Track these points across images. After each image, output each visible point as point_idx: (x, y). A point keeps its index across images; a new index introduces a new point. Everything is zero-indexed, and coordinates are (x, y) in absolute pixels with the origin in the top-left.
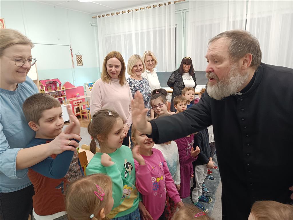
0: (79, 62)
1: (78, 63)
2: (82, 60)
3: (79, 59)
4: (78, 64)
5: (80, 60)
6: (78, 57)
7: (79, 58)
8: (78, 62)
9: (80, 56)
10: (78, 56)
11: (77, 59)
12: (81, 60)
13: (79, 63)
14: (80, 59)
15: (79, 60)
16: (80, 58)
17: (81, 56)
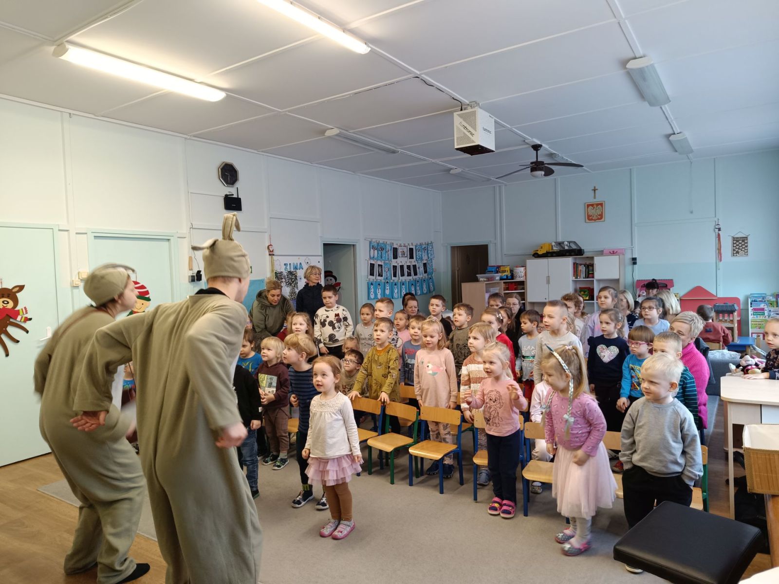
0: (737, 250)
1: (735, 252)
2: (747, 246)
3: (738, 243)
5: (740, 245)
6: (737, 241)
7: (740, 242)
8: (734, 250)
9: (743, 238)
10: (738, 238)
11: (734, 243)
12: (744, 246)
13: (738, 252)
14: (743, 243)
15: (737, 245)
16: (743, 241)
17: (747, 238)
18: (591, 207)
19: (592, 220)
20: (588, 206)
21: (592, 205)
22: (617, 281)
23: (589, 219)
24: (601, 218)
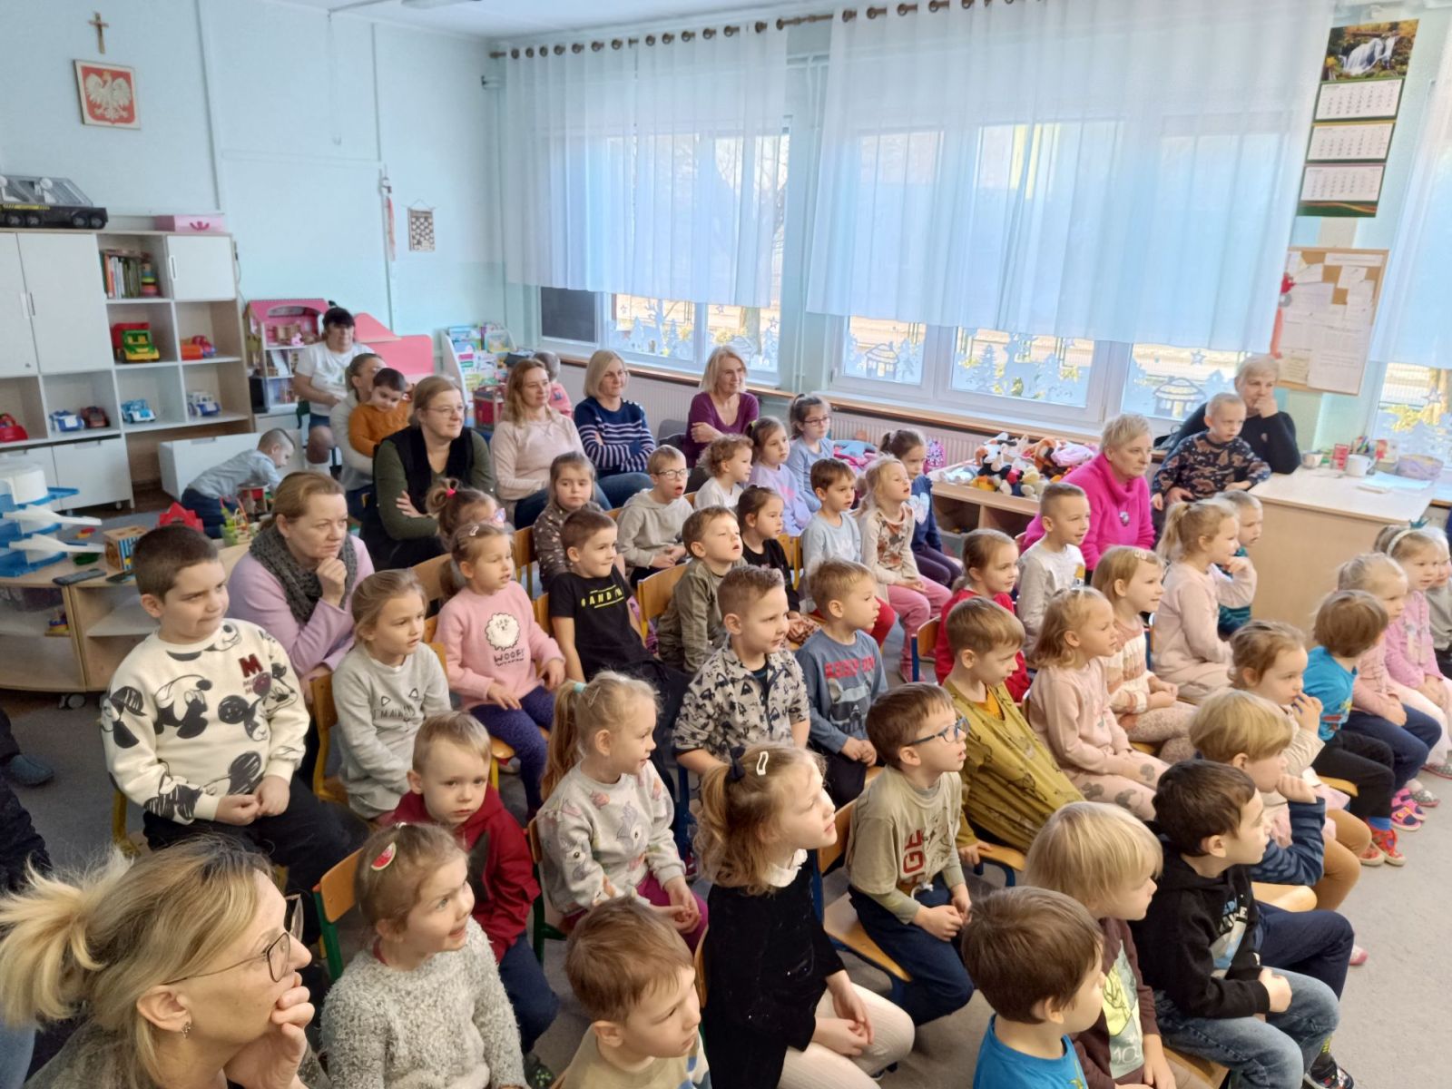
0: (417, 237)
1: (415, 241)
2: (431, 231)
3: (418, 224)
4: (415, 243)
5: (422, 227)
6: (417, 219)
7: (421, 221)
8: (413, 237)
9: (426, 213)
10: (417, 212)
11: (413, 224)
12: (427, 230)
13: (419, 243)
14: (426, 224)
15: (418, 228)
16: (426, 219)
17: (430, 213)
18: (93, 79)
19: (102, 118)
20: (88, 71)
21: (99, 73)
23: (93, 116)
24: (130, 119)
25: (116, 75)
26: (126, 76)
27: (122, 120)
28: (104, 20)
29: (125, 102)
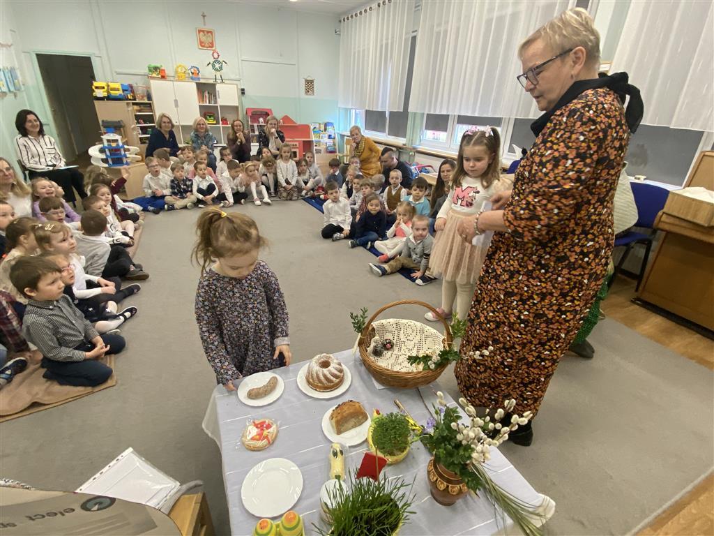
18: (202, 33)
19: (204, 46)
20: (200, 31)
21: (203, 31)
22: (237, 108)
23: (202, 46)
24: (212, 47)
25: (208, 32)
26: (211, 32)
27: (210, 47)
28: (205, 14)
29: (211, 41)
